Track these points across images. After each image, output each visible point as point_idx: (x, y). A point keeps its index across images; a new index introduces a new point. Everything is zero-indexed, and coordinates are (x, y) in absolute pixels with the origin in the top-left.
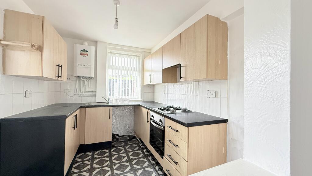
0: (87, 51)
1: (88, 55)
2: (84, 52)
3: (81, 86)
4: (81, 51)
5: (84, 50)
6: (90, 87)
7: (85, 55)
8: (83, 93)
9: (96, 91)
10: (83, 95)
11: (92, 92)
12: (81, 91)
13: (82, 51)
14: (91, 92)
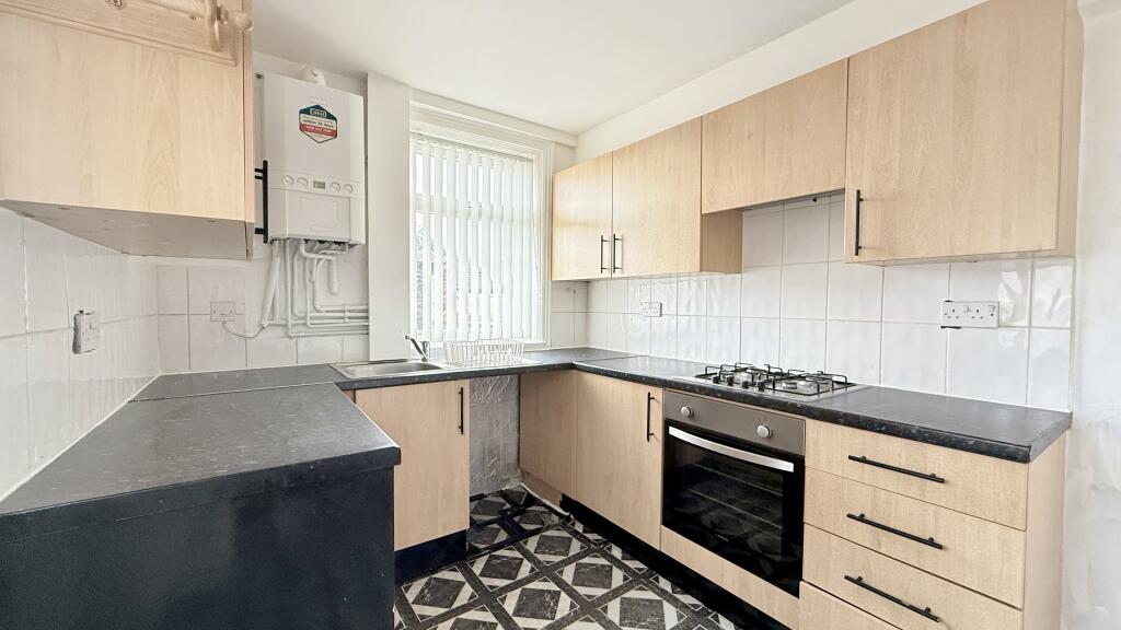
0: (330, 117)
1: (334, 134)
2: (319, 122)
3: (296, 287)
4: (302, 112)
5: (318, 107)
6: (336, 290)
7: (321, 132)
8: (305, 318)
9: (367, 311)
10: (304, 329)
11: (347, 314)
12: (296, 311)
13: (306, 111)
14: (341, 315)
